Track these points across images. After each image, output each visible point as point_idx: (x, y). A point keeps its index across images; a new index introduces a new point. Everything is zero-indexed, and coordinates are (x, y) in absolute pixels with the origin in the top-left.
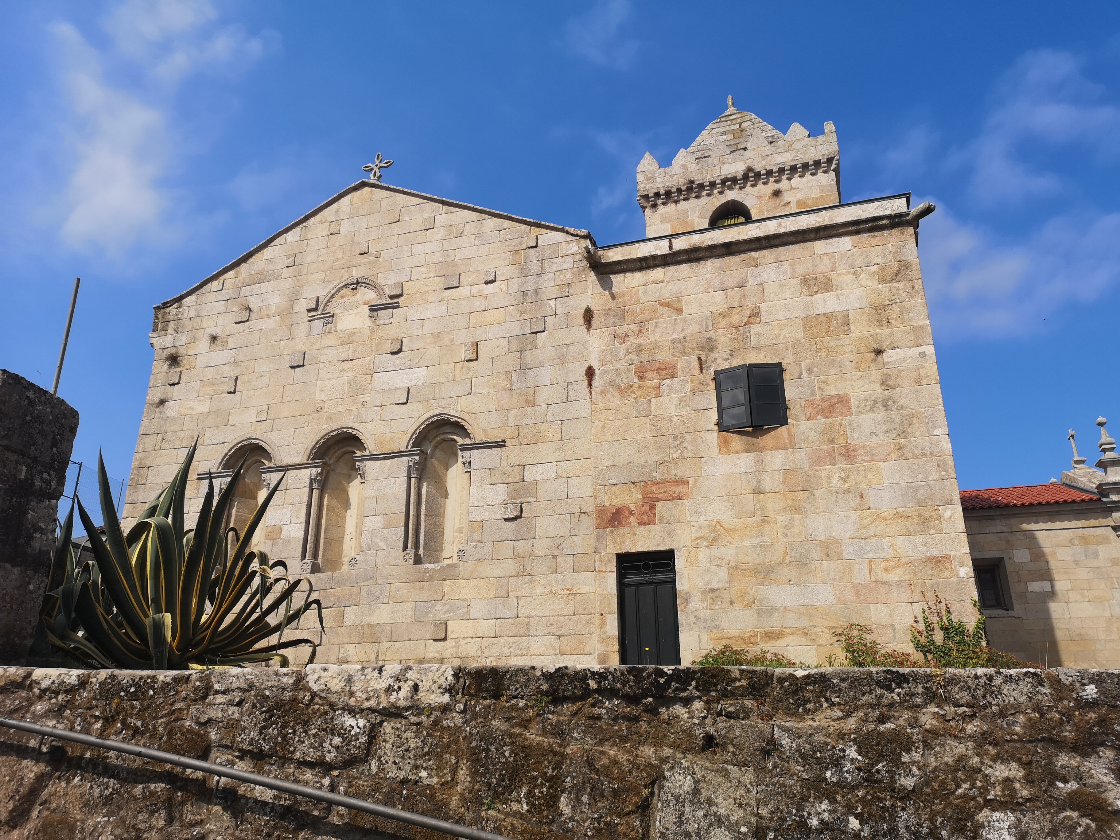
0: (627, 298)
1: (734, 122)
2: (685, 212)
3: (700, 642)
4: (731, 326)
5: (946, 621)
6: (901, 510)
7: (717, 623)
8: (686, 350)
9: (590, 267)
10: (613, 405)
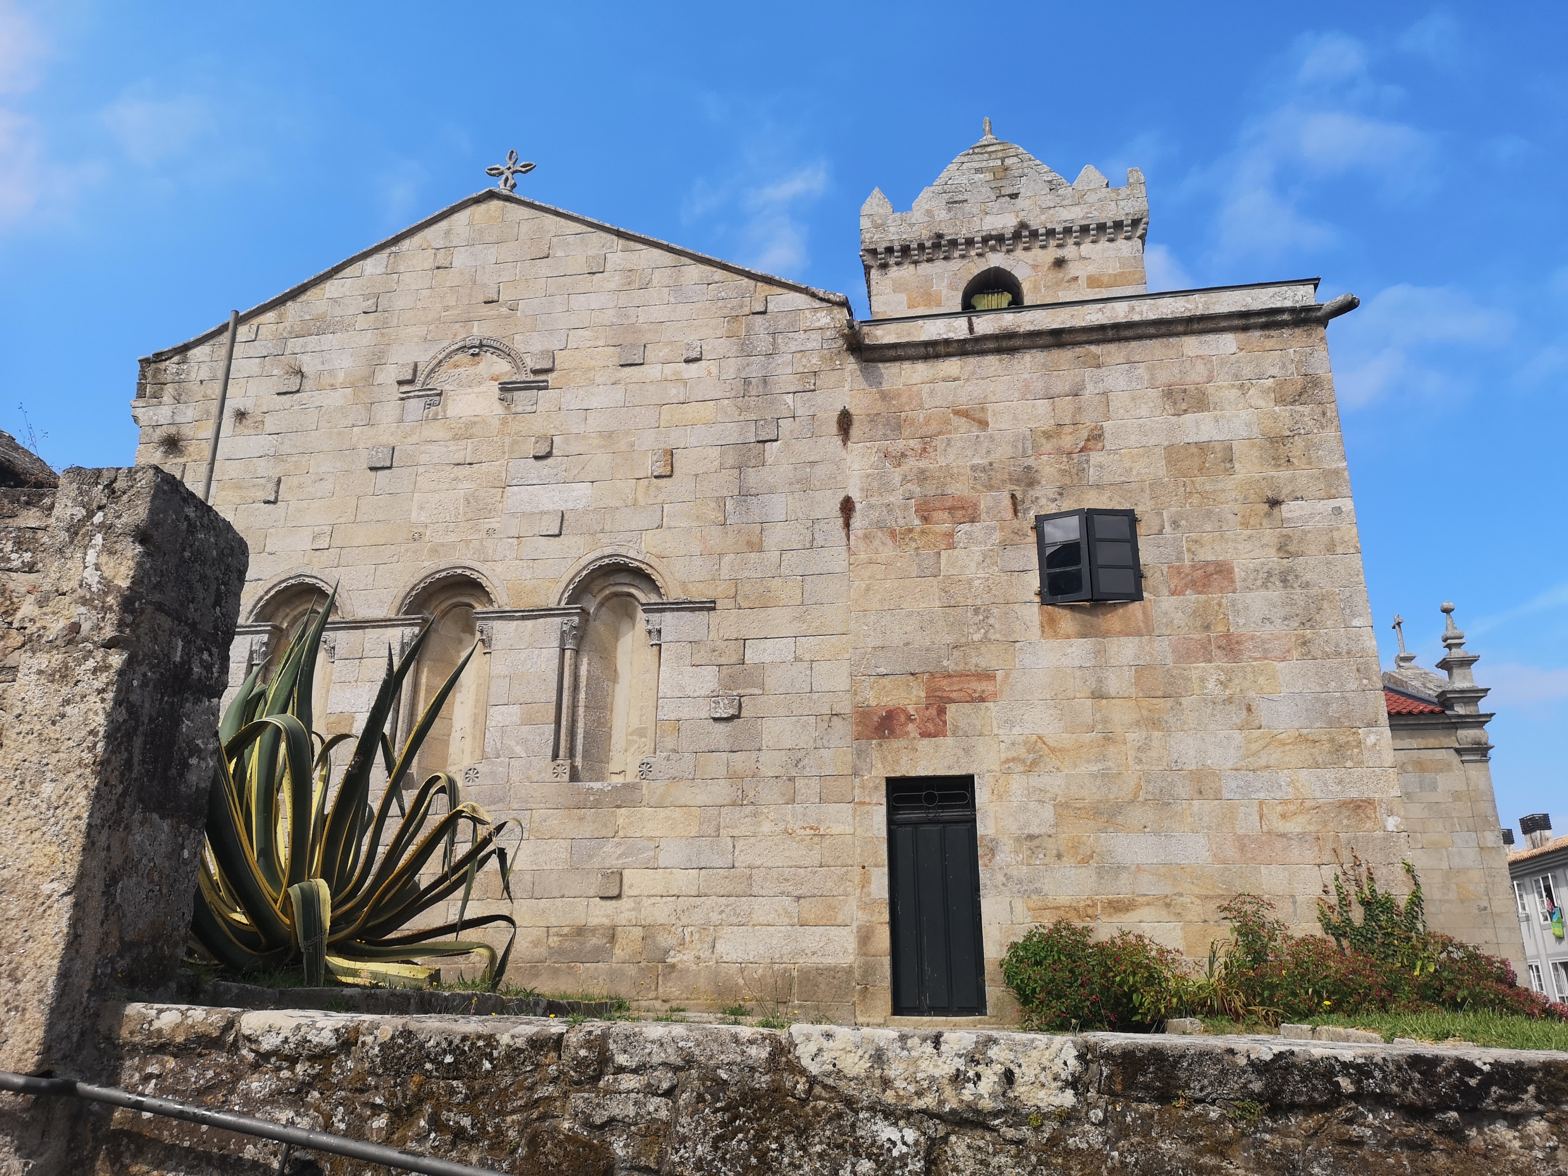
0: (904, 399)
1: (994, 156)
2: (928, 279)
3: (1012, 913)
4: (1060, 451)
5: (1367, 892)
6: (1305, 731)
7: (1038, 885)
8: (993, 482)
9: (847, 350)
10: (882, 557)
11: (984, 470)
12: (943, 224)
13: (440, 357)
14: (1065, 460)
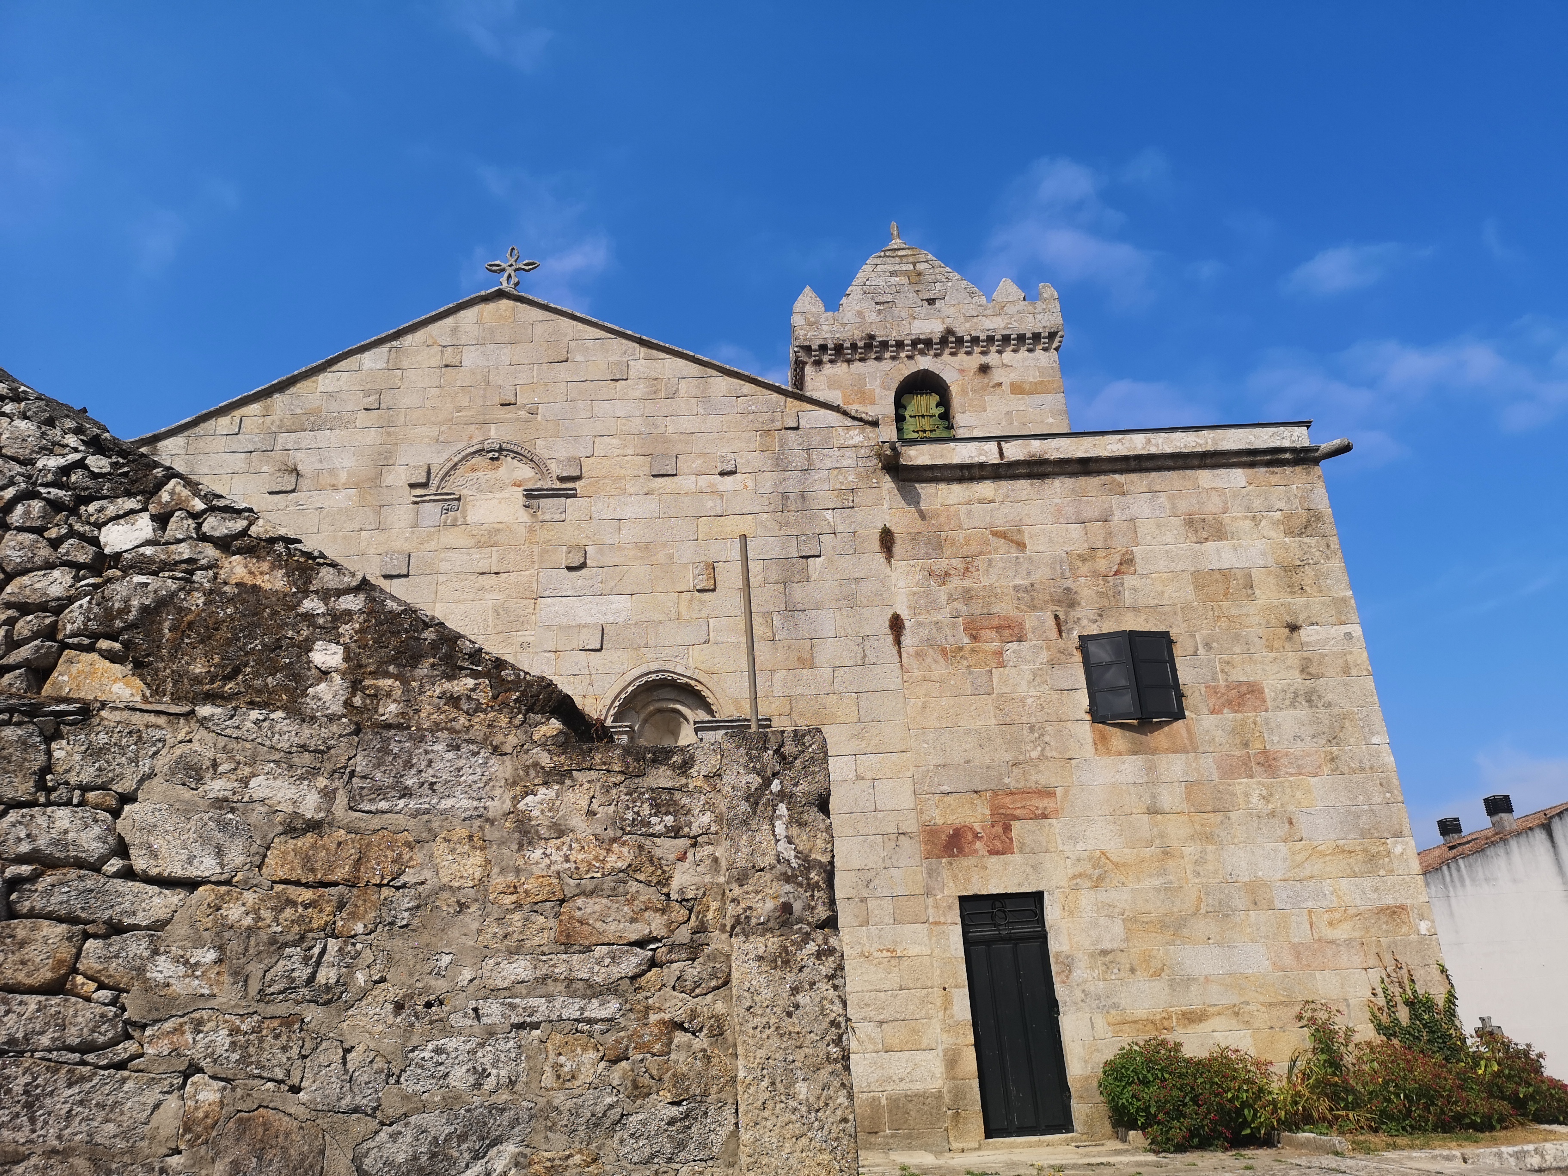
0: (942, 519)
1: (905, 260)
2: (861, 378)
3: (1093, 1028)
4: (1095, 574)
5: (1410, 993)
6: (1341, 843)
7: (1116, 1000)
8: (1036, 602)
9: (883, 468)
10: (936, 674)
11: (1026, 591)
12: (874, 326)
13: (456, 459)
14: (1101, 582)
